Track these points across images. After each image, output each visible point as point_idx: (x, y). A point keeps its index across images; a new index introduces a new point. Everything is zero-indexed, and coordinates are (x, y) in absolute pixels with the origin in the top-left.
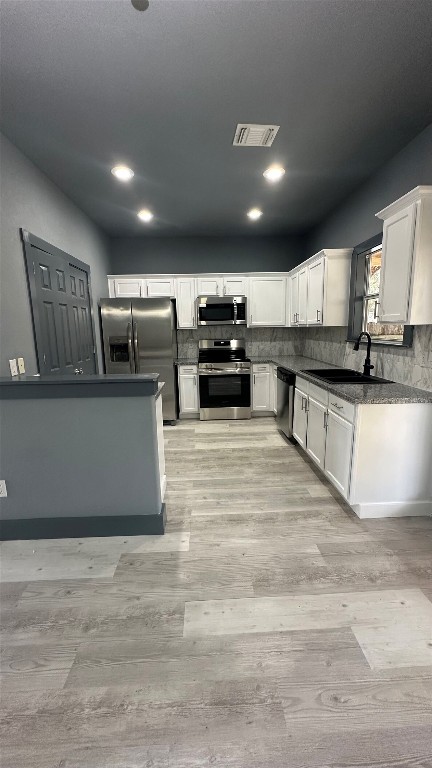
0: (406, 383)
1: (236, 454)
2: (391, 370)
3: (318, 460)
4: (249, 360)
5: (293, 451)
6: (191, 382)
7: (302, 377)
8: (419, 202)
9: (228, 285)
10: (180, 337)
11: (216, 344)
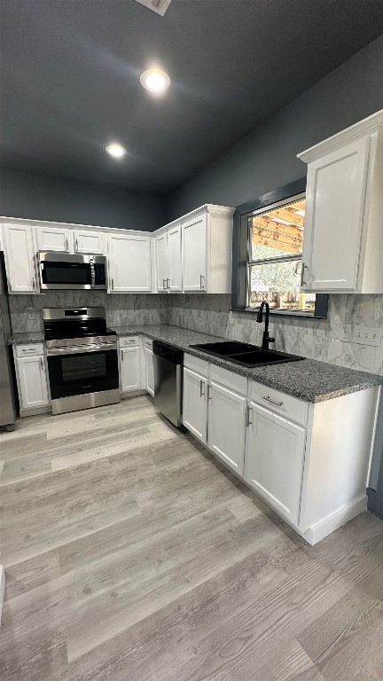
0: (319, 359)
1: (117, 467)
2: (296, 343)
3: (233, 463)
4: (114, 333)
5: (186, 444)
6: (37, 366)
7: (193, 354)
8: (375, 135)
9: (80, 240)
10: (13, 305)
11: (67, 313)
